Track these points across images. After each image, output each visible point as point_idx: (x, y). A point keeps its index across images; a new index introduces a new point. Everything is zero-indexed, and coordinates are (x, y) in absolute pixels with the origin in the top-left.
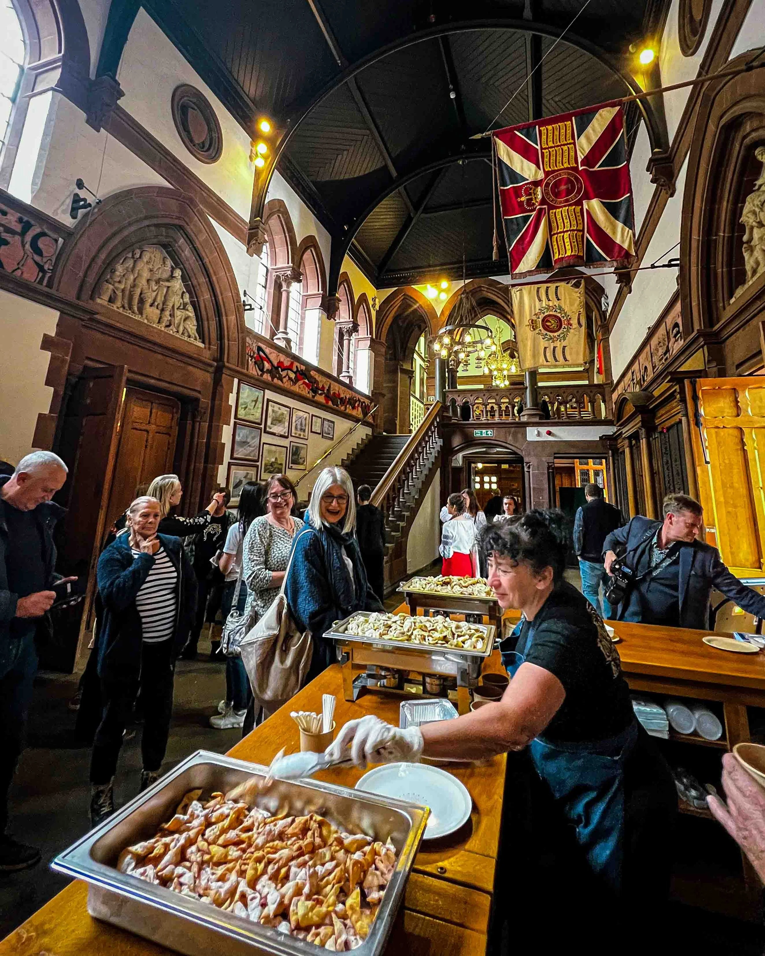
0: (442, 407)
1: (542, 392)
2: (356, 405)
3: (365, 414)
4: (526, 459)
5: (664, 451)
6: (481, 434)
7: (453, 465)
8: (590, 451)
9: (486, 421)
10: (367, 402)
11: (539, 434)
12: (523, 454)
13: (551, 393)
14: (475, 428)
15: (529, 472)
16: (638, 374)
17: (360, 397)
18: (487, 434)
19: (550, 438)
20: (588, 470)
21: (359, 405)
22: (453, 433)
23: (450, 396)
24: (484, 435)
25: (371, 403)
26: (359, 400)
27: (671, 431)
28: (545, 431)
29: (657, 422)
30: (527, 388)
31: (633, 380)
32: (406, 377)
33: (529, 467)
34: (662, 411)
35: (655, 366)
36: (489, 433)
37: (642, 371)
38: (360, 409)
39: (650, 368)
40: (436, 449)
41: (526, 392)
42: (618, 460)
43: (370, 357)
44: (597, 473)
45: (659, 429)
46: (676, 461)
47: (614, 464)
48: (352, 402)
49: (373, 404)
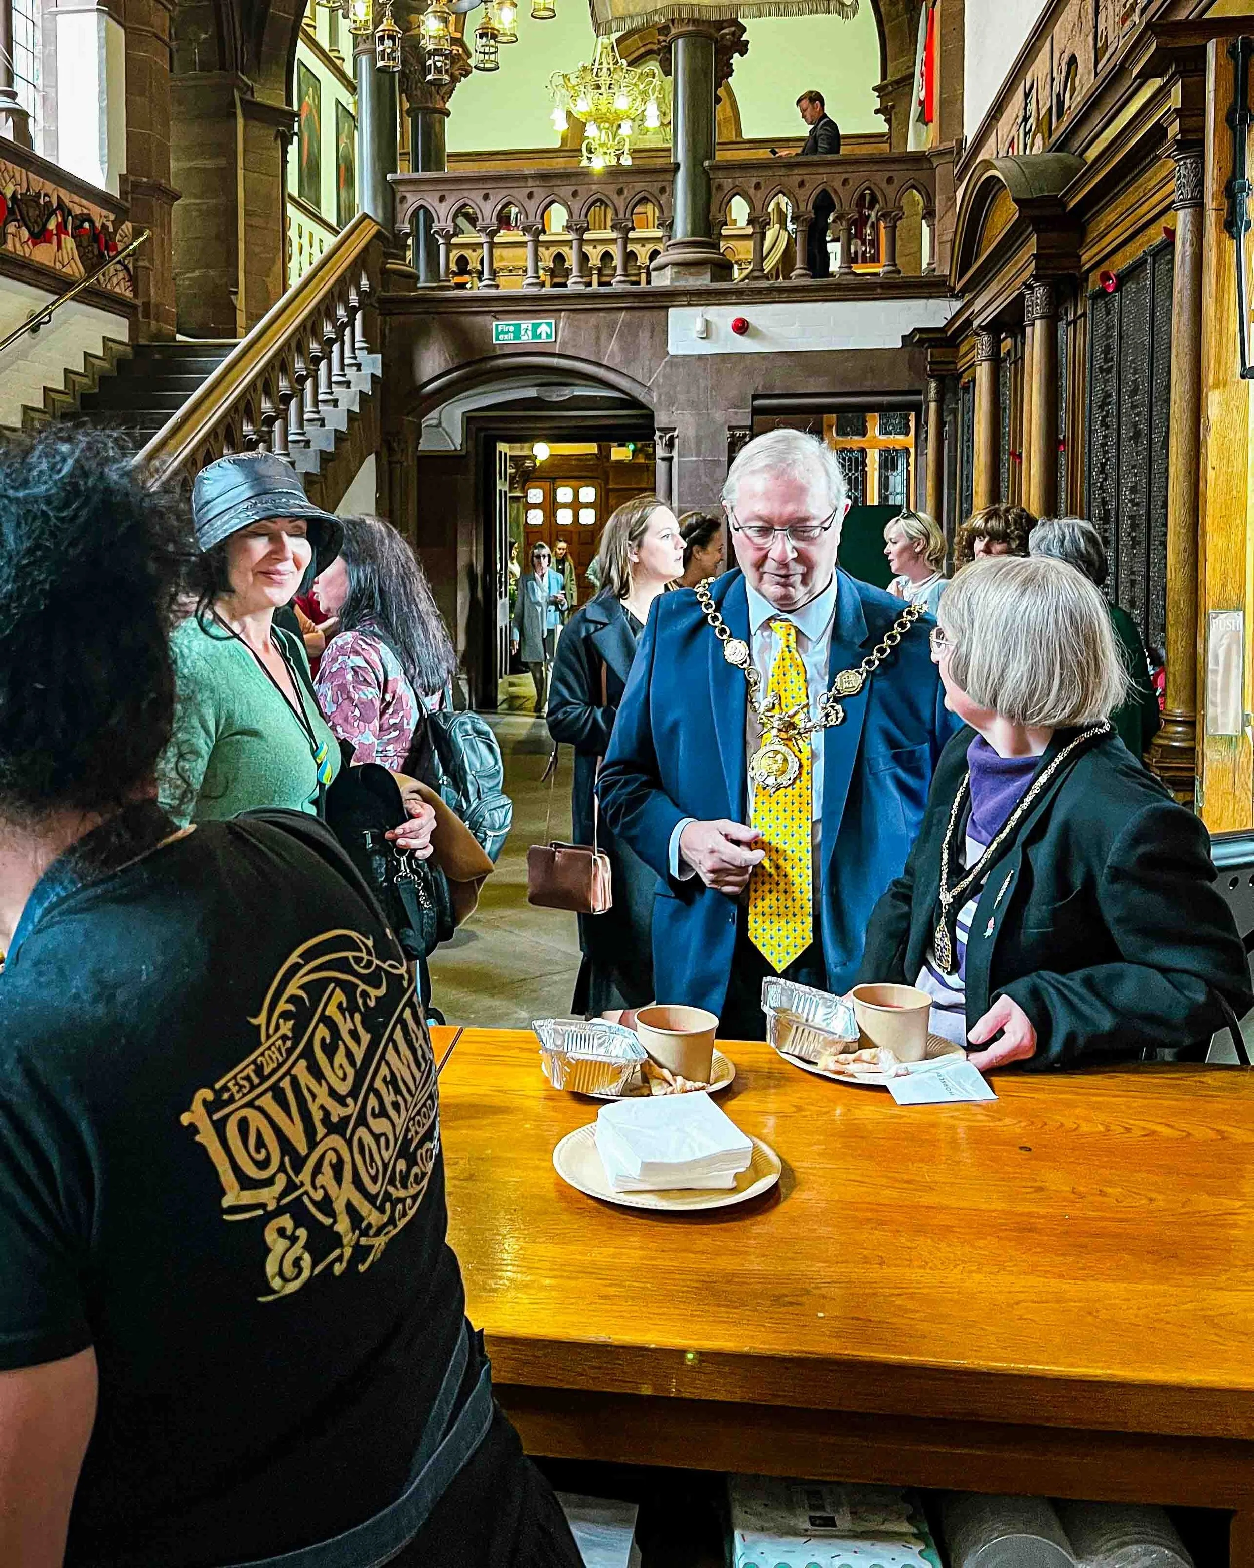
0: (378, 235)
1: (728, 183)
2: (52, 225)
3: (92, 264)
4: (661, 419)
5: (1099, 361)
6: (517, 335)
7: (424, 445)
8: (868, 385)
9: (534, 290)
10: (101, 216)
11: (707, 332)
12: (652, 399)
13: (758, 186)
14: (496, 315)
15: (669, 460)
16: (1044, 95)
17: (65, 196)
18: (536, 335)
19: (744, 345)
20: (863, 451)
21: (62, 228)
22: (420, 333)
23: (413, 201)
24: (524, 338)
25: (117, 224)
26: (61, 204)
27: (1131, 286)
28: (730, 321)
29: (1088, 257)
30: (677, 166)
31: (1026, 119)
32: (268, 134)
33: (670, 445)
34: (1109, 216)
35: (1106, 47)
36: (544, 329)
37: (1059, 78)
38: (69, 243)
39: (1085, 59)
40: (354, 389)
41: (673, 181)
42: (954, 412)
43: (107, 43)
44: (889, 461)
45: (1094, 283)
46: (1134, 392)
47: (941, 424)
48: (33, 213)
49: (127, 227)
